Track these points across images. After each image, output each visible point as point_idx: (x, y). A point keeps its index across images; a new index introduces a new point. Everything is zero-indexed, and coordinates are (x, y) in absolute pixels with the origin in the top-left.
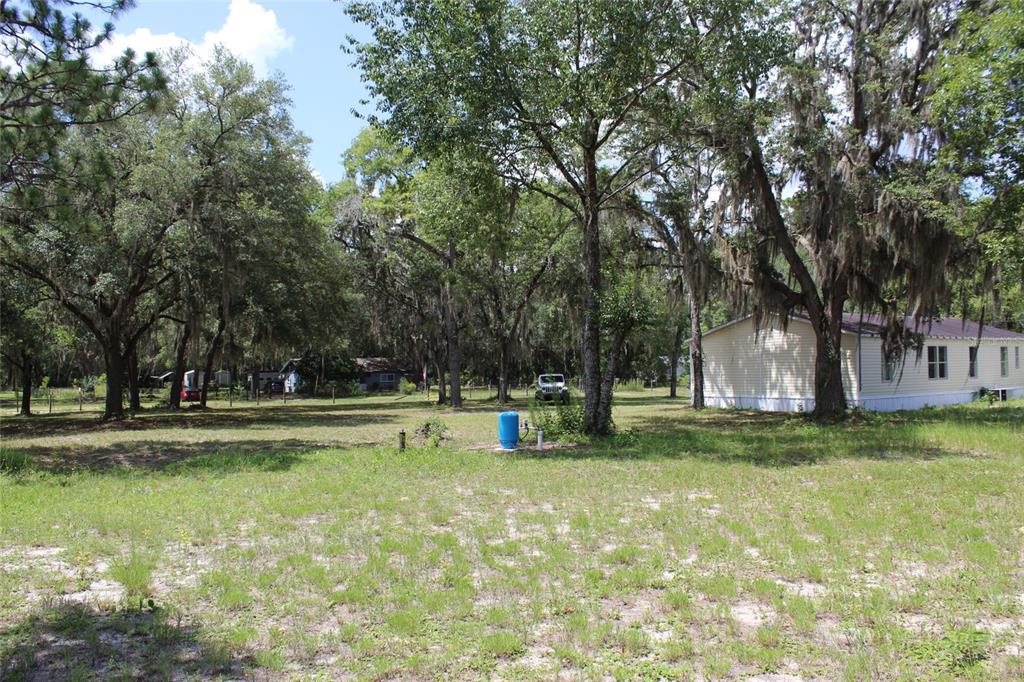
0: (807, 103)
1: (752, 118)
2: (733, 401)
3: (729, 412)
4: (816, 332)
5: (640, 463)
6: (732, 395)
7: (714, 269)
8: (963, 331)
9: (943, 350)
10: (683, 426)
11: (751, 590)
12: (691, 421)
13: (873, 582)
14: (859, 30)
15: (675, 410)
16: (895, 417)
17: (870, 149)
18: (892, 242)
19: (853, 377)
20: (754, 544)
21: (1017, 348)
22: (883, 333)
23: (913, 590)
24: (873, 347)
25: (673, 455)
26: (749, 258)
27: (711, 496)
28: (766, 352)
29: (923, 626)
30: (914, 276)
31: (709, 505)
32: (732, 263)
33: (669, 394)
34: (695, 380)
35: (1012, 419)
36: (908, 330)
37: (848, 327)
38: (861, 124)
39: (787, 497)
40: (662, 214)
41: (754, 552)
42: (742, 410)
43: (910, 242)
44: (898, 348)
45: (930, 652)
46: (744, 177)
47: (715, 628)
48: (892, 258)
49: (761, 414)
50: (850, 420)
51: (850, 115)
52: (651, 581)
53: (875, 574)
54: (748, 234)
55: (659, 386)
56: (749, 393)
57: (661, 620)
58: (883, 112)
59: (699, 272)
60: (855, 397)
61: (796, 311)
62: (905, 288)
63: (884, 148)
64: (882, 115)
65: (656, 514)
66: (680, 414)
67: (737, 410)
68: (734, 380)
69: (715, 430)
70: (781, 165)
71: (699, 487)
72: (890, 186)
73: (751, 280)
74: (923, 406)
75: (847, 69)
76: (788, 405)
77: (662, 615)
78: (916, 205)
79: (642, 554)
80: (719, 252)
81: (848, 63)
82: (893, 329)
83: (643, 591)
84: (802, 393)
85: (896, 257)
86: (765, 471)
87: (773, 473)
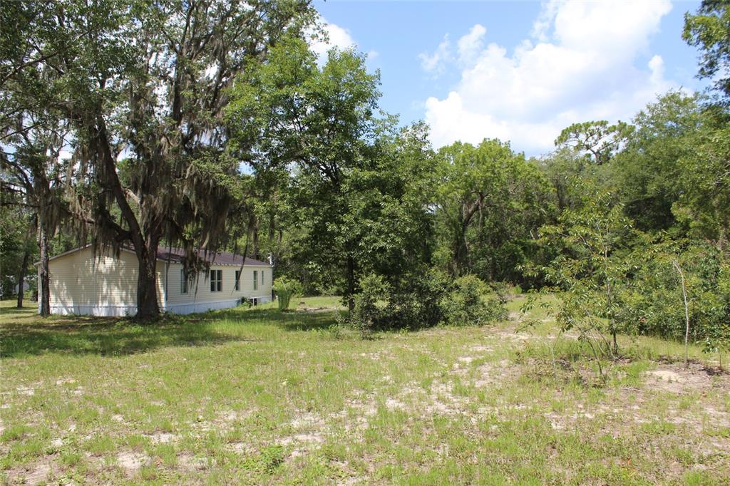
0: (141, 97)
1: (101, 101)
2: (73, 309)
3: (70, 318)
4: (139, 260)
5: (8, 360)
6: (72, 305)
7: (64, 210)
8: (234, 261)
9: (220, 272)
10: (35, 330)
11: (124, 444)
12: (40, 326)
13: (206, 427)
14: (181, 54)
15: (25, 317)
16: (192, 318)
17: (182, 135)
18: (193, 199)
19: (162, 291)
20: (117, 412)
21: (263, 272)
22: (184, 261)
23: (232, 429)
24: (176, 270)
25: (36, 353)
26: (91, 203)
27: (74, 381)
28: (99, 273)
29: (244, 449)
30: (206, 223)
31: (74, 387)
32: (78, 206)
33: (16, 305)
34: (43, 294)
35: (262, 317)
36: (200, 259)
37: (160, 257)
38: (176, 116)
39: (132, 377)
40: (22, 164)
41: (118, 418)
42: (80, 316)
43: (206, 200)
44: (194, 271)
45: (253, 463)
46: (92, 144)
47: (107, 474)
48: (194, 211)
49: (96, 318)
50: (162, 321)
51: (168, 110)
52: (44, 450)
53: (205, 422)
54: (92, 186)
55: (5, 299)
56: (86, 303)
57: (62, 476)
58: (193, 112)
59: (52, 211)
60: (164, 305)
61: (124, 245)
62: (200, 231)
63: (191, 137)
64: (192, 113)
65: (33, 398)
66: (31, 321)
67: (76, 316)
68: (74, 293)
69: (63, 332)
70: (118, 139)
71: (62, 374)
72: (195, 162)
73: (93, 220)
74: (207, 310)
75: (171, 79)
76: (115, 311)
77: (60, 473)
78: (211, 176)
79: (30, 430)
80: (67, 197)
81: (172, 75)
82: (190, 258)
83: (40, 458)
84: (126, 303)
85: (196, 210)
86: (111, 360)
87: (116, 361)
